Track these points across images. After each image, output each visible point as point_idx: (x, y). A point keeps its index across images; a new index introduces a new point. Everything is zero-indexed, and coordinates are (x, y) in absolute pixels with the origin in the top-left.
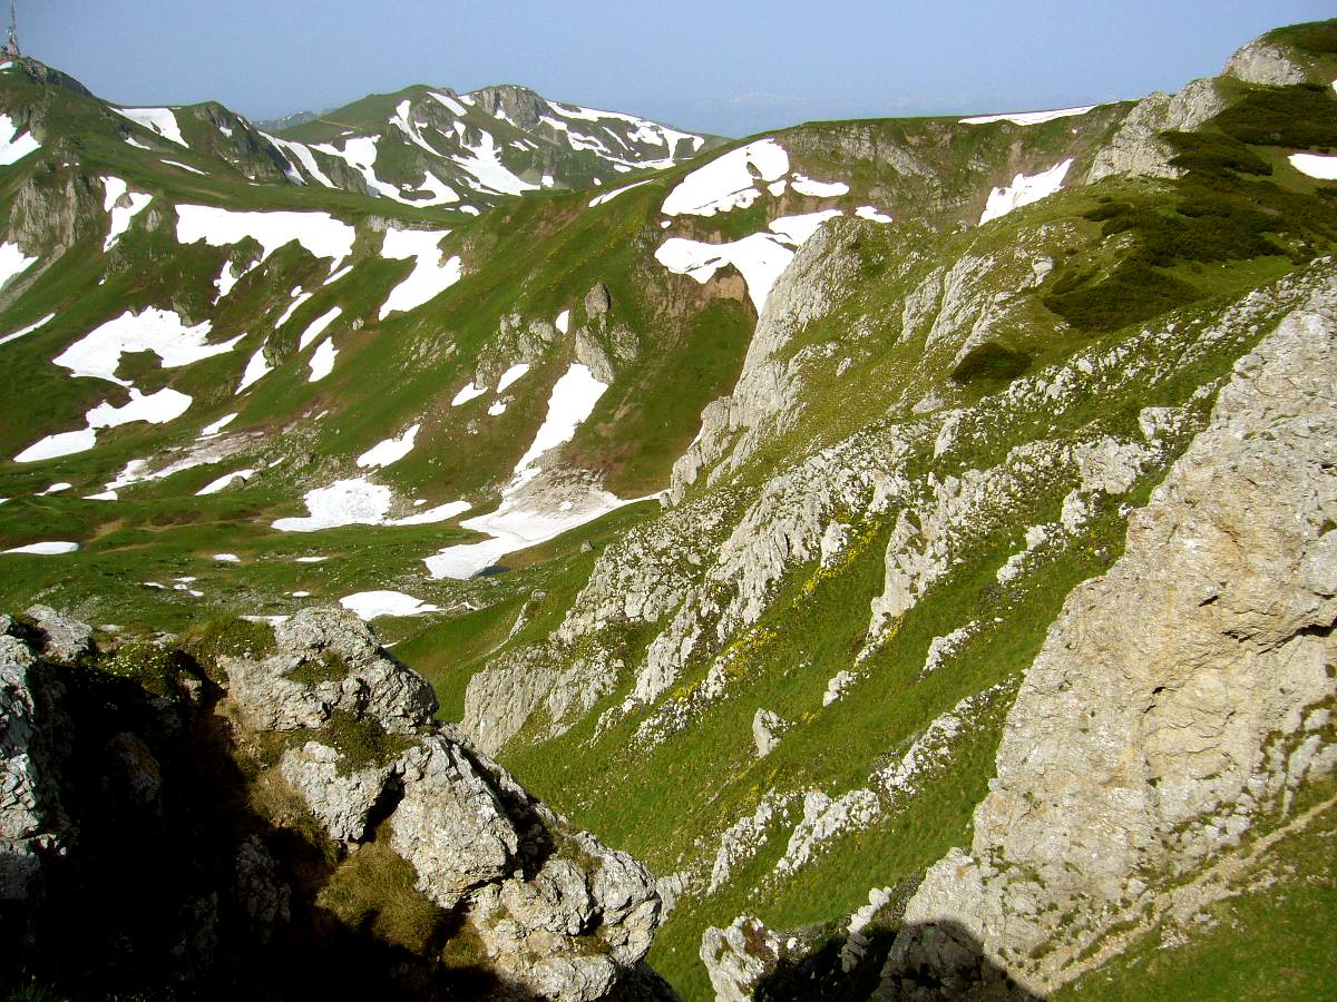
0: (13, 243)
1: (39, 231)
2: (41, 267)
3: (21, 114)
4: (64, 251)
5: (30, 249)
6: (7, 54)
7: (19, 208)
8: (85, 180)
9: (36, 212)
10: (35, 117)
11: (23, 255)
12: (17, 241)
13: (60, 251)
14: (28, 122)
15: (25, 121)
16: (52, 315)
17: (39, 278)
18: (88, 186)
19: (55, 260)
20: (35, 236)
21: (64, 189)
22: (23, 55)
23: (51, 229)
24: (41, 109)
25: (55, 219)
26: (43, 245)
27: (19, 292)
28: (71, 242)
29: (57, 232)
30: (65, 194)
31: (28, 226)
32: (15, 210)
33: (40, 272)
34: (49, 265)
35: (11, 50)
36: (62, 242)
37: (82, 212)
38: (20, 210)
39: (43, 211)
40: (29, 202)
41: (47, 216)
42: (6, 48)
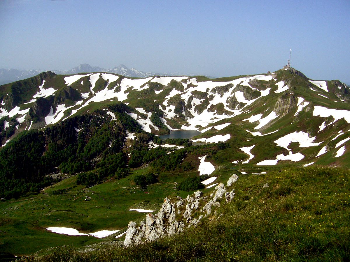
1: (281, 109)
3: (286, 81)
5: (277, 113)
10: (289, 82)
11: (276, 115)
12: (275, 111)
13: (284, 114)
15: (287, 83)
16: (278, 130)
17: (278, 121)
19: (283, 117)
20: (279, 110)
21: (288, 99)
22: (291, 67)
23: (283, 109)
24: (291, 80)
25: (285, 107)
26: (281, 113)
27: (272, 124)
28: (287, 112)
29: (285, 110)
30: (288, 101)
31: (278, 108)
33: (278, 119)
34: (281, 118)
35: (288, 66)
36: (285, 112)
37: (291, 106)
38: (277, 104)
39: (282, 104)
40: (280, 102)
41: (283, 106)
42: (287, 65)
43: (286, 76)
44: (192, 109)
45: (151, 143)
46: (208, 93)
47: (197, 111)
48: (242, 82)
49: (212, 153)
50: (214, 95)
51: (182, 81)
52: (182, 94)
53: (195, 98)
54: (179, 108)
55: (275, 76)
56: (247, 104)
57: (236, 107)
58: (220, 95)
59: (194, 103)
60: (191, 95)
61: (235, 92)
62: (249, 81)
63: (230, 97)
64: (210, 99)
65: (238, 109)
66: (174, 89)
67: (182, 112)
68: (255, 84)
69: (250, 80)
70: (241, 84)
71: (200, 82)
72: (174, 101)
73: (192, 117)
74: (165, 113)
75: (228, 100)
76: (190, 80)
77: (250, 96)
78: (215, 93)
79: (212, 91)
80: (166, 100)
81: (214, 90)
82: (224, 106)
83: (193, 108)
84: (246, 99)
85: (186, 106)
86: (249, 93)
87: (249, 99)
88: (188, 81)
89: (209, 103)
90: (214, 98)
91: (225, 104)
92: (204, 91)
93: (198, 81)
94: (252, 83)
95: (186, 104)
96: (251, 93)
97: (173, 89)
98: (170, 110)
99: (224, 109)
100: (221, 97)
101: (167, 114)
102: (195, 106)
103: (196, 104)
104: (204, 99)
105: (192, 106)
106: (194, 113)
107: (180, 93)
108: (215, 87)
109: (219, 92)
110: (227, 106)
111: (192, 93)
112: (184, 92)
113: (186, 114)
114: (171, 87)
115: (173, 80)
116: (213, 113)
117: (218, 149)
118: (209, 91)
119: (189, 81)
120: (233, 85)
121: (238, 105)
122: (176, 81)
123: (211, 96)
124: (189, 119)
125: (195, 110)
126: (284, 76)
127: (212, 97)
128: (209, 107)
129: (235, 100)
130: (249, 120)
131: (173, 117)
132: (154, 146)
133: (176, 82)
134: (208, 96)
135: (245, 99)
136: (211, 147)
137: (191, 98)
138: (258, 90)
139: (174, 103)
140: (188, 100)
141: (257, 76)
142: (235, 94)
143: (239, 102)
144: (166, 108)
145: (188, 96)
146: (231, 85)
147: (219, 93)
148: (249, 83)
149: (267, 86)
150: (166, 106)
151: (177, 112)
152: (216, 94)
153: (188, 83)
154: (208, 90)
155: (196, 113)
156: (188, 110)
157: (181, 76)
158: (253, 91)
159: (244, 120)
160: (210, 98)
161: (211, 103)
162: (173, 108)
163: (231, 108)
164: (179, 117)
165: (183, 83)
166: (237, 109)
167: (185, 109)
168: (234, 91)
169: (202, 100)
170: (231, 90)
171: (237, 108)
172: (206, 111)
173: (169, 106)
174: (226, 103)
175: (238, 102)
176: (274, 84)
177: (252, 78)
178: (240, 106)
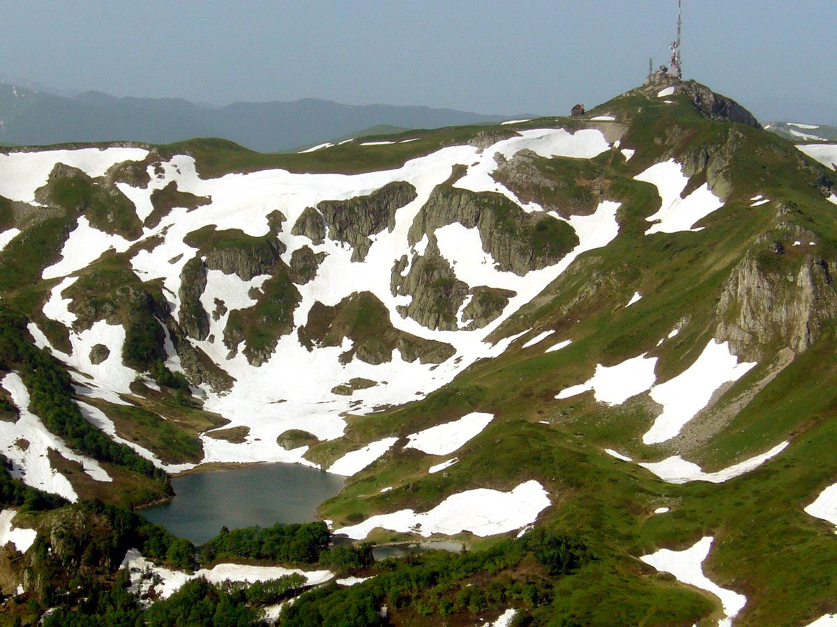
0: (722, 341)
1: (760, 329)
2: (763, 377)
3: (696, 160)
4: (791, 358)
5: (745, 350)
6: (666, 77)
7: (730, 295)
8: (824, 265)
9: (757, 304)
10: (715, 165)
11: (736, 358)
12: (727, 339)
13: (787, 357)
14: (705, 170)
15: (700, 170)
16: (784, 444)
17: (762, 391)
18: (827, 273)
19: (782, 368)
20: (754, 335)
21: (795, 275)
22: (685, 78)
23: (775, 326)
24: (722, 154)
25: (781, 314)
26: (764, 348)
27: (735, 408)
28: (802, 346)
29: (783, 331)
30: (795, 282)
31: (745, 319)
32: (724, 298)
33: (762, 383)
34: (772, 376)
35: (672, 71)
36: (788, 345)
37: (820, 307)
38: (733, 299)
39: (766, 303)
40: (749, 291)
41: (770, 309)
42: (666, 70)
43: (686, 133)
44: (212, 337)
45: (136, 562)
46: (280, 236)
47: (242, 346)
48: (460, 171)
49: (535, 599)
50: (316, 250)
51: (119, 173)
52: (133, 252)
53: (219, 272)
54: (146, 334)
55: (622, 131)
56: (513, 294)
57: (459, 315)
58: (347, 251)
59: (217, 301)
60: (191, 253)
61: (435, 228)
62: (496, 167)
63: (410, 260)
64: (302, 272)
65: (471, 328)
66: (82, 221)
67: (165, 357)
68: (535, 180)
69: (500, 158)
70: (457, 185)
71: (219, 174)
72: (108, 295)
73: (224, 382)
74: (73, 369)
75: (404, 273)
76: (164, 165)
77: (522, 252)
78: (319, 240)
79: (300, 228)
80: (56, 291)
81: (311, 222)
82: (385, 312)
83: (218, 327)
84: (505, 265)
85: (177, 319)
86: (512, 231)
87: (517, 264)
88: (150, 170)
89: (296, 299)
90: (321, 269)
91: (392, 302)
92: (257, 228)
93: (208, 169)
94: (514, 175)
95: (178, 309)
96: (526, 233)
97: (74, 226)
98: (100, 353)
99: (390, 326)
100: (359, 256)
101: (91, 378)
102: (224, 319)
103: (231, 305)
104: (268, 277)
105: (212, 320)
106: (229, 358)
107: (121, 244)
108: (312, 204)
109: (341, 231)
110: (404, 311)
111: (191, 239)
112: (143, 238)
113: (190, 370)
114: (59, 211)
115: (60, 167)
116: (336, 351)
117: (551, 574)
118: (288, 226)
119: (159, 171)
120: (413, 188)
121: (466, 302)
122: (79, 172)
123: (304, 259)
124: (213, 397)
125: (231, 342)
126: (676, 129)
127: (308, 264)
128: (301, 316)
129: (445, 275)
130: (590, 394)
131: (128, 391)
132: (158, 580)
133: (80, 179)
134: (286, 258)
135: (499, 268)
136: (505, 568)
137: (194, 276)
138: (553, 214)
139: (108, 307)
140: (183, 288)
141: (528, 134)
142: (433, 241)
143: (471, 285)
144: (73, 338)
145: (174, 260)
146: (403, 192)
147: (340, 236)
148: (497, 176)
149: (596, 192)
150: (69, 324)
151: (142, 358)
152: (329, 245)
153: (156, 184)
154: (276, 219)
155: (241, 357)
156: (195, 343)
157: (104, 146)
158: (533, 223)
159: (565, 394)
160: (300, 265)
161: (311, 294)
162: (111, 334)
163: (432, 321)
164: (157, 388)
165: (124, 187)
166: (465, 324)
167: (174, 338)
168: (425, 223)
169: (259, 281)
170: (406, 216)
171: (464, 319)
172: (288, 344)
173: (84, 323)
174: (395, 293)
175: (465, 285)
176: (627, 176)
177: (507, 147)
178: (479, 310)
